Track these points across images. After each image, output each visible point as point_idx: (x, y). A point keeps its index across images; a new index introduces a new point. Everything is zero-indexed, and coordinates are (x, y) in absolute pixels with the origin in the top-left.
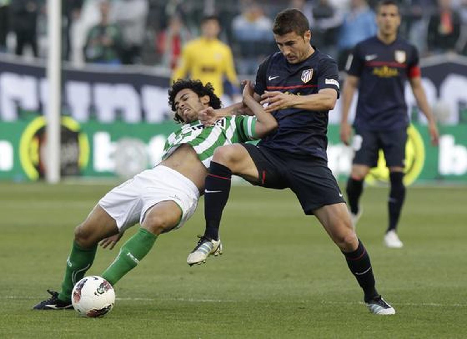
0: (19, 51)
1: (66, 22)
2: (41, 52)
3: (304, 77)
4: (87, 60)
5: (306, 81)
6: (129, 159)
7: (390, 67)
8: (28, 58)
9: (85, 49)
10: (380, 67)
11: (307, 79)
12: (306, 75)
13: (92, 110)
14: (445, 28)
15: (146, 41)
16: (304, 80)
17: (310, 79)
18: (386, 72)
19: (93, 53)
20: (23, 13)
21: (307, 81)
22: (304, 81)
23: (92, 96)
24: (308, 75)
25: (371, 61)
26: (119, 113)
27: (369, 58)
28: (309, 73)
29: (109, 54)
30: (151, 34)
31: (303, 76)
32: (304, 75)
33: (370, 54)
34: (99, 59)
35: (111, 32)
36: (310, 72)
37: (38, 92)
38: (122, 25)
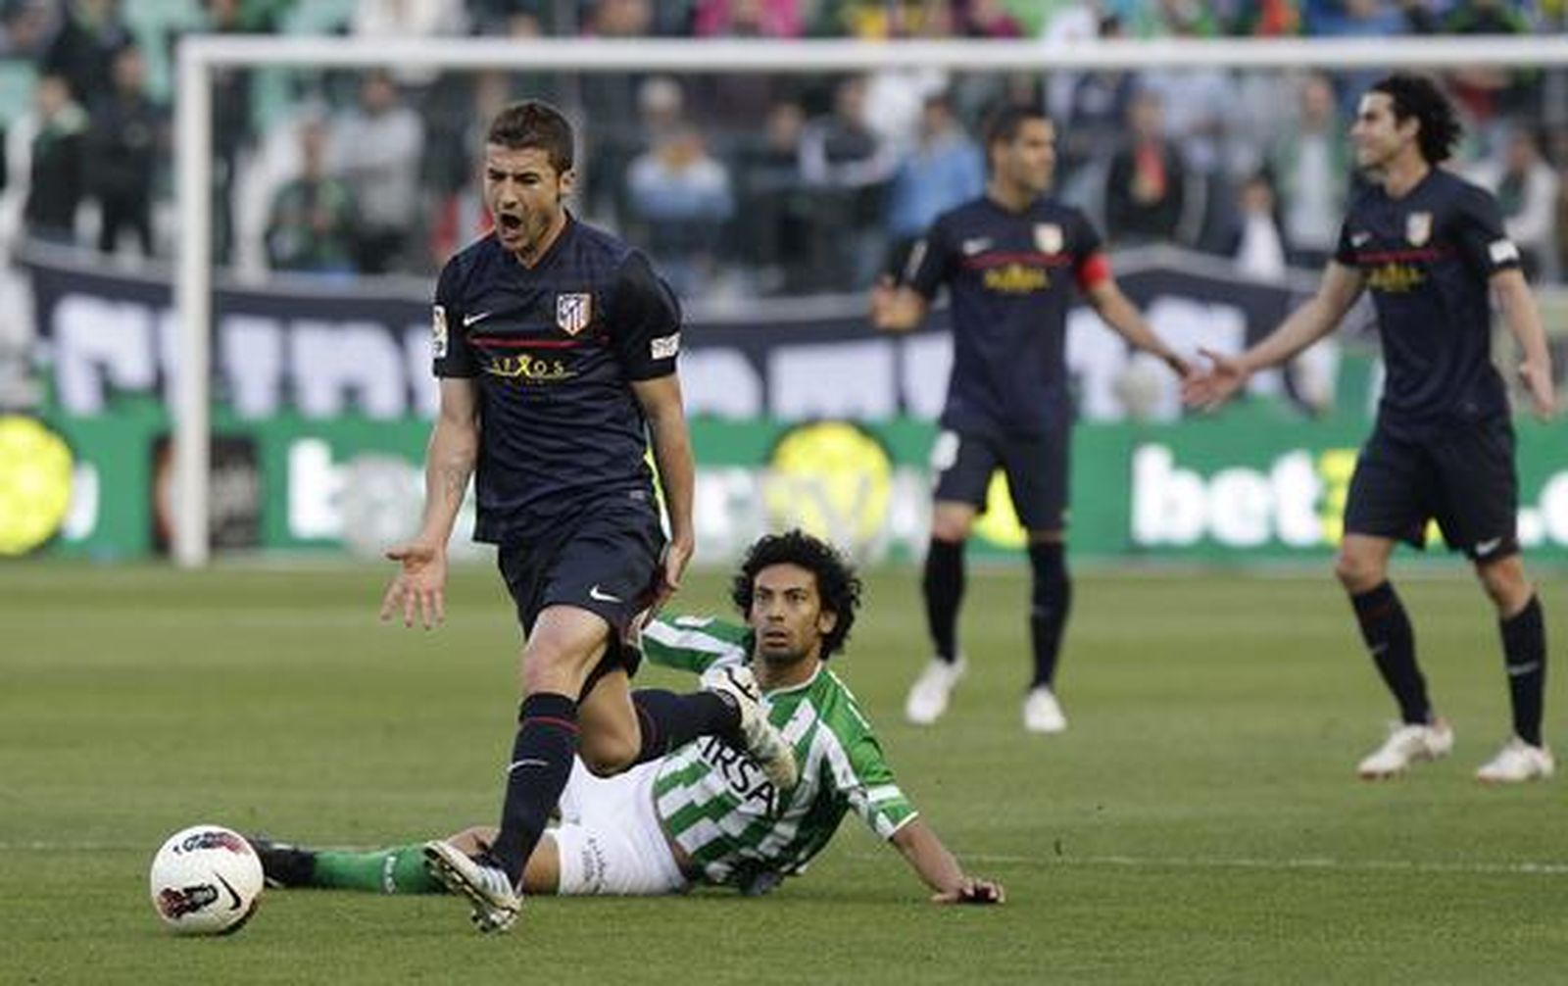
0: (107, 243)
1: (223, 171)
2: (159, 245)
3: (564, 317)
4: (275, 263)
5: (572, 328)
6: (374, 508)
7: (1027, 266)
8: (128, 261)
9: (269, 236)
10: (1001, 268)
11: (575, 324)
12: (572, 310)
13: (287, 387)
14: (1148, 185)
15: (418, 219)
16: (566, 323)
17: (583, 323)
18: (1018, 278)
19: (289, 244)
20: (118, 152)
21: (576, 329)
22: (568, 329)
23: (286, 353)
24: (575, 311)
25: (977, 256)
26: (351, 395)
27: (972, 247)
28: (578, 304)
29: (327, 250)
30: (429, 202)
31: (561, 313)
32: (565, 311)
33: (974, 237)
34: (304, 262)
35: (332, 198)
36: (582, 304)
37: (155, 344)
38: (357, 178)
